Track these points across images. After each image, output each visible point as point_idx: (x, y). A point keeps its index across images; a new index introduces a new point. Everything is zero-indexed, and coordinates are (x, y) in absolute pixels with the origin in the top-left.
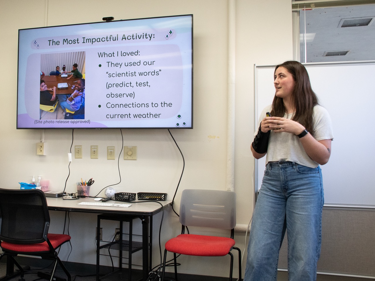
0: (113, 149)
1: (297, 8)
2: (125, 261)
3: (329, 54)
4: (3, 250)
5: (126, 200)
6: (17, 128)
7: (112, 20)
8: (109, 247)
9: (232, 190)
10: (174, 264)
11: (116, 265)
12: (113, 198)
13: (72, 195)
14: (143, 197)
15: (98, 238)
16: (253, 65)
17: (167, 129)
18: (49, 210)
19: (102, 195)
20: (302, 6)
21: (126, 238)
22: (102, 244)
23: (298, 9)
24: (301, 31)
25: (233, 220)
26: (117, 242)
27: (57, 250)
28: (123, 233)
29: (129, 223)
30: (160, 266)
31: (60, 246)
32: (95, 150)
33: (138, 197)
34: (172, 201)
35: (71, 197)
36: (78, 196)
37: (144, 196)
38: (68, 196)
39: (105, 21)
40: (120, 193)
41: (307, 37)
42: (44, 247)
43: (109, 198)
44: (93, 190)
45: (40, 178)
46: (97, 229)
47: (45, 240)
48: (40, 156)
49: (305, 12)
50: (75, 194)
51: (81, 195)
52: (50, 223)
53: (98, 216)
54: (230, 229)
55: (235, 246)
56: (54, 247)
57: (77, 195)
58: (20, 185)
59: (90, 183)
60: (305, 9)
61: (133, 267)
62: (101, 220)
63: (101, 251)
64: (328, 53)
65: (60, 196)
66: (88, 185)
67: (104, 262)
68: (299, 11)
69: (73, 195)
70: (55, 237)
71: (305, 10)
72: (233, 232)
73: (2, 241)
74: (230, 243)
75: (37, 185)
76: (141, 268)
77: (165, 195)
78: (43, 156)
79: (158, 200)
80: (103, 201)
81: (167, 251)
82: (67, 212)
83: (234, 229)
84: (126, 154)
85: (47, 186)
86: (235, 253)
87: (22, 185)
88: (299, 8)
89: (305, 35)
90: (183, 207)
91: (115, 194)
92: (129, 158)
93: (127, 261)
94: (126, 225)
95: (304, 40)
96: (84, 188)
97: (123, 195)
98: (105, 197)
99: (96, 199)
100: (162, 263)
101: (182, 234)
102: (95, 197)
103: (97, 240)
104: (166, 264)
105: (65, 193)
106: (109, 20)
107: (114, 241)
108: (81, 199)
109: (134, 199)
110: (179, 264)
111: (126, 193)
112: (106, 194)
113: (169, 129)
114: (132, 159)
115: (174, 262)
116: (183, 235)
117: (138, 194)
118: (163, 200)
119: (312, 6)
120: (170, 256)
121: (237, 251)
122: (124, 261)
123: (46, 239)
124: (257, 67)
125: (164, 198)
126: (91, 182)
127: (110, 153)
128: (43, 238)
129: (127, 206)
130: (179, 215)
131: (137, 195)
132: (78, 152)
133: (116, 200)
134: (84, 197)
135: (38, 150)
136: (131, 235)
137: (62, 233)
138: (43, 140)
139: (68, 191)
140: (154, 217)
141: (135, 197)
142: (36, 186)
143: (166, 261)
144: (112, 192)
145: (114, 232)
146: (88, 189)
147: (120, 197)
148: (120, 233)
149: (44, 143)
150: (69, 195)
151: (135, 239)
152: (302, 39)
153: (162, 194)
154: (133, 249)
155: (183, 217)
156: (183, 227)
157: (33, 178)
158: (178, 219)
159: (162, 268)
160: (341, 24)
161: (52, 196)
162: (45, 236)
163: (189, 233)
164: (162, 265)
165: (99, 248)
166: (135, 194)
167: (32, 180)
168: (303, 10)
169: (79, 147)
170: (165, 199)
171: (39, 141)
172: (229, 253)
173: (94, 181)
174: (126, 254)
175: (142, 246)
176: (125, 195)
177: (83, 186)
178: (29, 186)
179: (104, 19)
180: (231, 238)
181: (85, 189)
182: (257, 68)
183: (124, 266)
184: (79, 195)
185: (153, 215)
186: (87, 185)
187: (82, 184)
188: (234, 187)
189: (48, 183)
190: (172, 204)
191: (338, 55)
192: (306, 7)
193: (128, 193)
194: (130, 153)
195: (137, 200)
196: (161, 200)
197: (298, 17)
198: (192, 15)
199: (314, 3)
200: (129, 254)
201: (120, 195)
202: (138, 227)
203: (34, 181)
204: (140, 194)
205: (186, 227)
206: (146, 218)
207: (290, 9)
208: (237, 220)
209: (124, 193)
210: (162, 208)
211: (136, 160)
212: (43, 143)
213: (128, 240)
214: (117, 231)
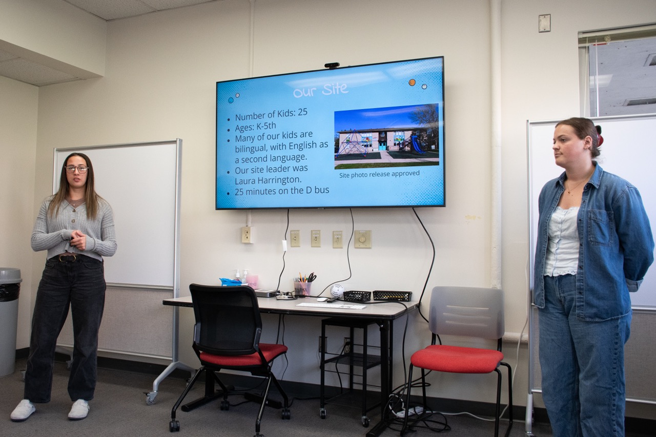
0: (341, 235)
1: (586, 43)
2: (358, 379)
3: (631, 104)
4: (202, 364)
5: (358, 300)
6: (217, 209)
7: (337, 67)
8: (336, 361)
9: (499, 287)
10: (421, 385)
11: (346, 385)
12: (342, 298)
13: (287, 294)
14: (380, 297)
15: (323, 350)
16: (526, 122)
17: (412, 208)
18: (261, 314)
19: (327, 294)
20: (592, 40)
21: (359, 350)
22: (327, 357)
23: (587, 45)
24: (591, 73)
25: (500, 328)
26: (346, 355)
27: (270, 364)
28: (355, 343)
29: (363, 329)
30: (403, 387)
31: (272, 360)
32: (317, 236)
33: (374, 297)
34: (418, 302)
35: (286, 297)
36: (295, 296)
37: (382, 296)
38: (283, 296)
39: (328, 68)
40: (351, 291)
41: (599, 80)
42: (255, 360)
43: (336, 298)
44: (315, 288)
45: (246, 273)
46: (321, 338)
47: (256, 351)
48: (245, 244)
49: (596, 48)
50: (291, 293)
51: (299, 294)
52: (261, 329)
53: (323, 321)
54: (497, 338)
55: (504, 361)
56: (267, 360)
57: (294, 294)
58: (221, 283)
59: (311, 279)
60: (596, 43)
61: (368, 389)
62: (326, 326)
63: (327, 367)
64: (631, 101)
65: (273, 295)
66: (308, 282)
67: (330, 381)
68: (588, 47)
69: (290, 294)
70: (268, 348)
71: (596, 46)
72: (500, 343)
73: (201, 352)
74: (496, 356)
75: (243, 282)
76: (379, 390)
77: (410, 294)
78: (250, 244)
79: (401, 301)
80: (329, 302)
81: (414, 367)
82: (282, 316)
83: (501, 338)
84: (358, 240)
85: (256, 284)
86: (504, 370)
87: (224, 281)
88: (589, 42)
89: (597, 77)
90: (433, 310)
91: (344, 293)
92: (362, 246)
93: (361, 380)
94: (359, 333)
95: (595, 85)
96: (304, 285)
97: (354, 294)
98: (330, 296)
99: (319, 299)
100: (407, 382)
101: (432, 344)
102: (318, 297)
103: (320, 353)
104: (412, 384)
105: (279, 292)
106: (332, 66)
107: (343, 354)
108: (299, 299)
109: (369, 299)
110: (429, 385)
111: (358, 292)
112: (332, 292)
113: (413, 207)
114: (366, 247)
115: (421, 382)
116: (433, 346)
117: (374, 292)
118: (406, 301)
119: (607, 39)
120: (417, 373)
121: (507, 368)
122: (356, 379)
123: (257, 349)
124: (531, 123)
125: (408, 298)
126: (312, 277)
127: (337, 240)
128: (254, 349)
129: (361, 308)
130: (428, 320)
131: (372, 294)
132: (294, 239)
133: (346, 300)
134: (303, 296)
135: (244, 236)
136: (365, 346)
137: (275, 343)
138: (250, 224)
139: (283, 289)
140: (395, 322)
141: (370, 296)
142: (241, 283)
143: (412, 380)
144: (339, 290)
145: (342, 343)
146: (309, 286)
147: (351, 296)
148: (350, 343)
149: (251, 228)
150: (284, 294)
151: (370, 352)
152: (592, 83)
153: (406, 293)
154: (368, 364)
155: (433, 323)
156: (434, 336)
157: (237, 272)
158: (427, 326)
159: (406, 389)
160: (650, 61)
161: (263, 295)
162: (256, 346)
163: (441, 344)
164: (407, 386)
165: (323, 362)
166: (370, 293)
167: (235, 275)
168: (595, 45)
169: (296, 232)
170: (409, 300)
171: (244, 225)
172: (496, 370)
173: (316, 276)
174: (358, 370)
175: (380, 360)
176: (357, 294)
177: (302, 283)
178: (233, 282)
179: (326, 65)
180: (498, 350)
181: (304, 287)
182: (531, 125)
183: (355, 387)
184: (297, 294)
185: (394, 319)
186: (306, 282)
187: (300, 279)
188: (501, 284)
189: (256, 278)
190: (419, 306)
191: (646, 103)
192: (598, 42)
193: (360, 292)
194: (363, 239)
195: (372, 301)
196: (404, 300)
197: (587, 55)
198: (443, 57)
199: (610, 35)
200: (364, 370)
201: (350, 294)
202: (374, 336)
203: (238, 276)
204: (376, 293)
205: (438, 335)
206: (385, 323)
207: (576, 45)
208: (506, 327)
209: (355, 292)
210: (407, 309)
211: (370, 248)
212: (249, 228)
213: (362, 353)
214: (346, 341)
